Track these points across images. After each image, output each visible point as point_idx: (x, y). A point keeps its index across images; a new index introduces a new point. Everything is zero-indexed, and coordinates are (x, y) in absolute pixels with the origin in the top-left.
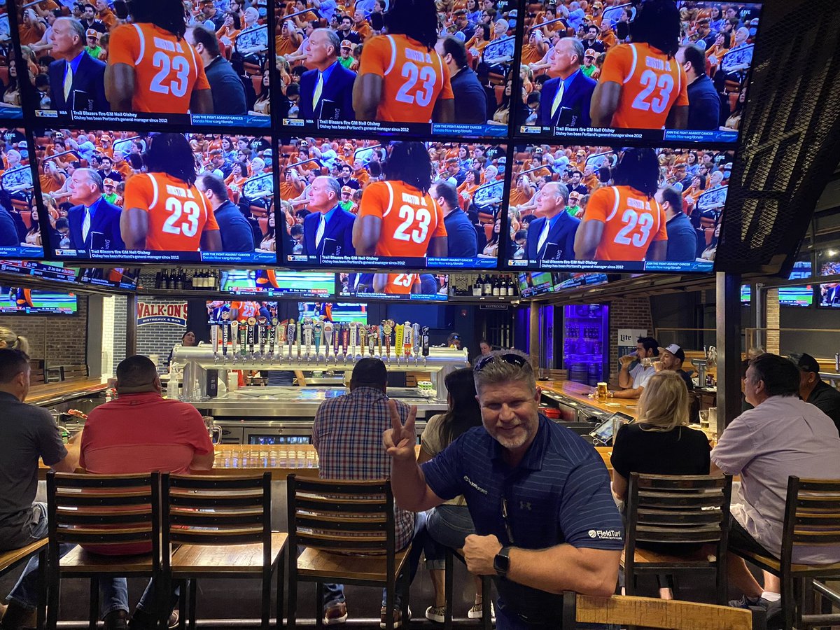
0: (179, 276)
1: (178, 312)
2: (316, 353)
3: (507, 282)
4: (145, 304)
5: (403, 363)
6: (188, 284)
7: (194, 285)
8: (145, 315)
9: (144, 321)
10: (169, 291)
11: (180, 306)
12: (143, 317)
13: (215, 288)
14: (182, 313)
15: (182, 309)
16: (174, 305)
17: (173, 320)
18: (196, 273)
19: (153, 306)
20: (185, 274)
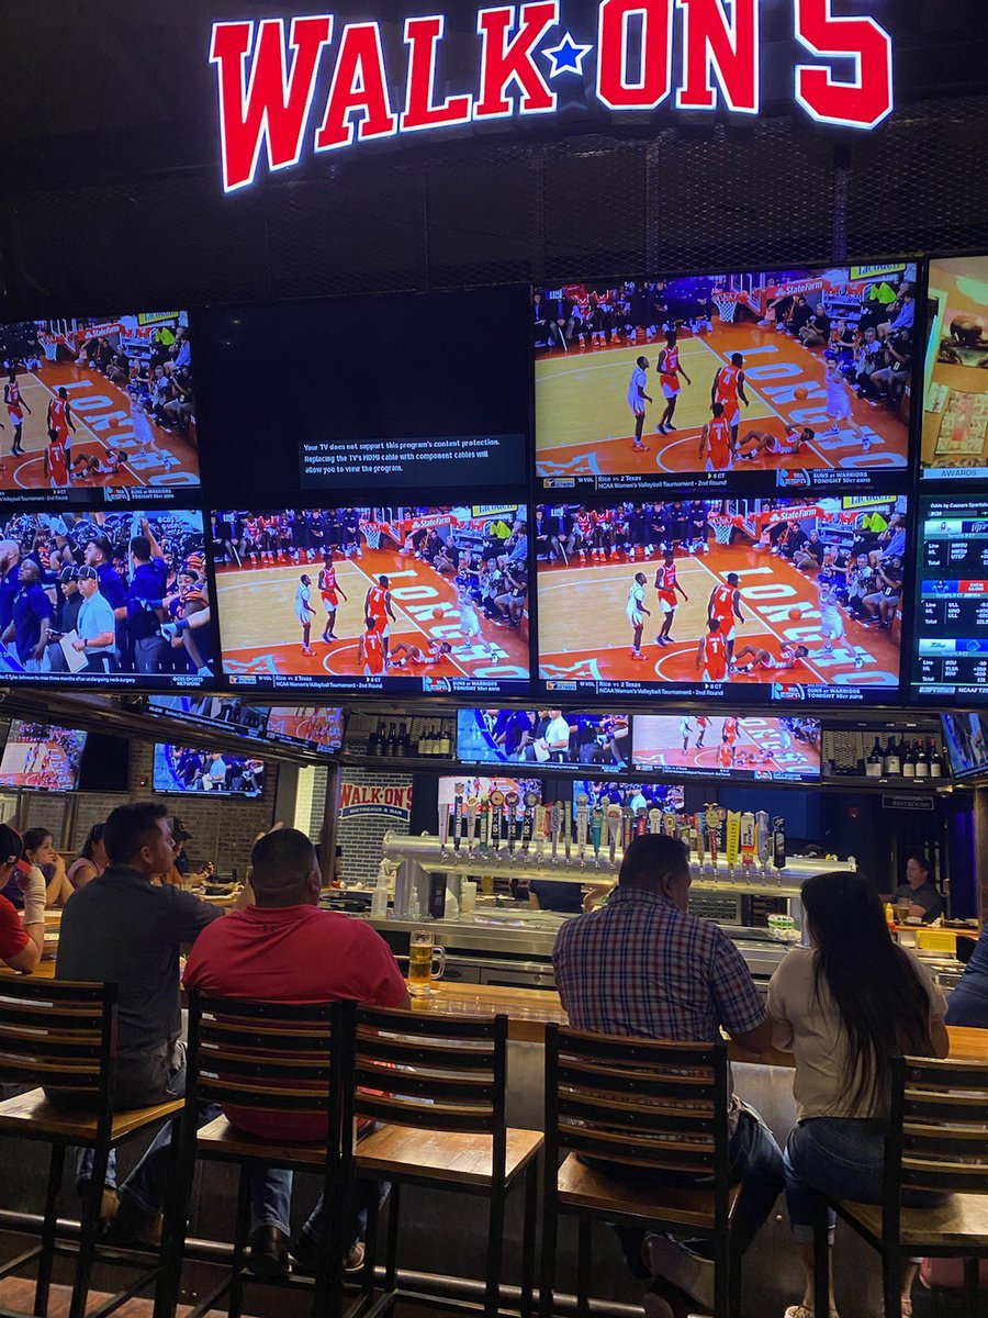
0: (400, 738)
1: (399, 799)
2: (594, 854)
3: (927, 754)
4: (354, 786)
5: (740, 878)
6: (412, 749)
7: (421, 752)
8: (353, 803)
9: (352, 811)
10: (385, 760)
11: (402, 791)
12: (350, 806)
13: (449, 756)
14: (405, 801)
15: (405, 793)
16: (393, 788)
17: (392, 811)
18: (424, 733)
19: (365, 790)
20: (408, 736)
